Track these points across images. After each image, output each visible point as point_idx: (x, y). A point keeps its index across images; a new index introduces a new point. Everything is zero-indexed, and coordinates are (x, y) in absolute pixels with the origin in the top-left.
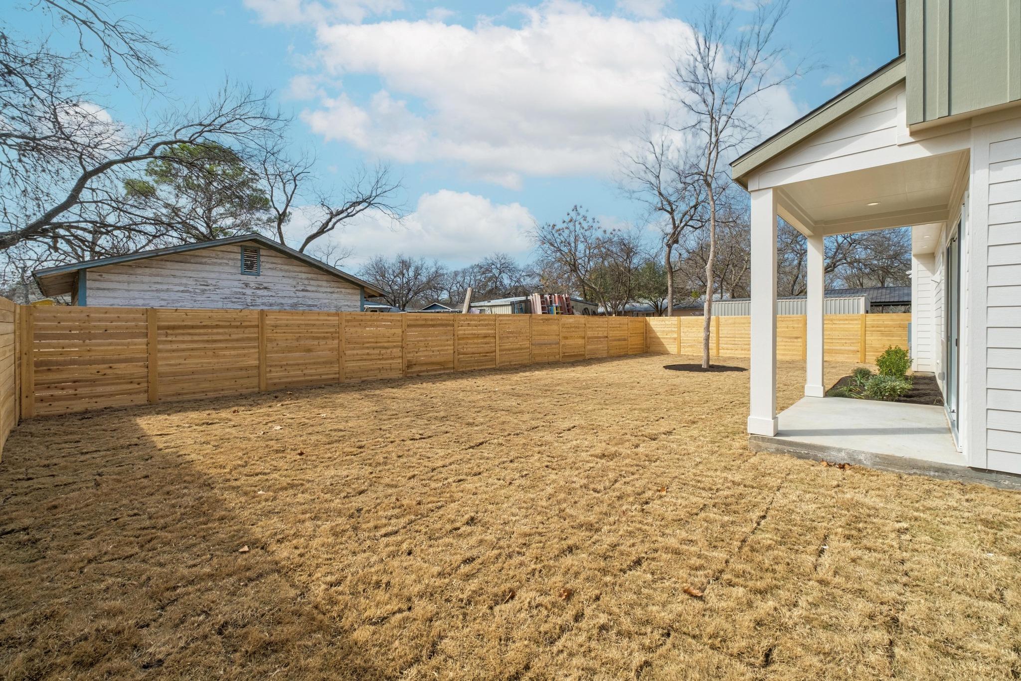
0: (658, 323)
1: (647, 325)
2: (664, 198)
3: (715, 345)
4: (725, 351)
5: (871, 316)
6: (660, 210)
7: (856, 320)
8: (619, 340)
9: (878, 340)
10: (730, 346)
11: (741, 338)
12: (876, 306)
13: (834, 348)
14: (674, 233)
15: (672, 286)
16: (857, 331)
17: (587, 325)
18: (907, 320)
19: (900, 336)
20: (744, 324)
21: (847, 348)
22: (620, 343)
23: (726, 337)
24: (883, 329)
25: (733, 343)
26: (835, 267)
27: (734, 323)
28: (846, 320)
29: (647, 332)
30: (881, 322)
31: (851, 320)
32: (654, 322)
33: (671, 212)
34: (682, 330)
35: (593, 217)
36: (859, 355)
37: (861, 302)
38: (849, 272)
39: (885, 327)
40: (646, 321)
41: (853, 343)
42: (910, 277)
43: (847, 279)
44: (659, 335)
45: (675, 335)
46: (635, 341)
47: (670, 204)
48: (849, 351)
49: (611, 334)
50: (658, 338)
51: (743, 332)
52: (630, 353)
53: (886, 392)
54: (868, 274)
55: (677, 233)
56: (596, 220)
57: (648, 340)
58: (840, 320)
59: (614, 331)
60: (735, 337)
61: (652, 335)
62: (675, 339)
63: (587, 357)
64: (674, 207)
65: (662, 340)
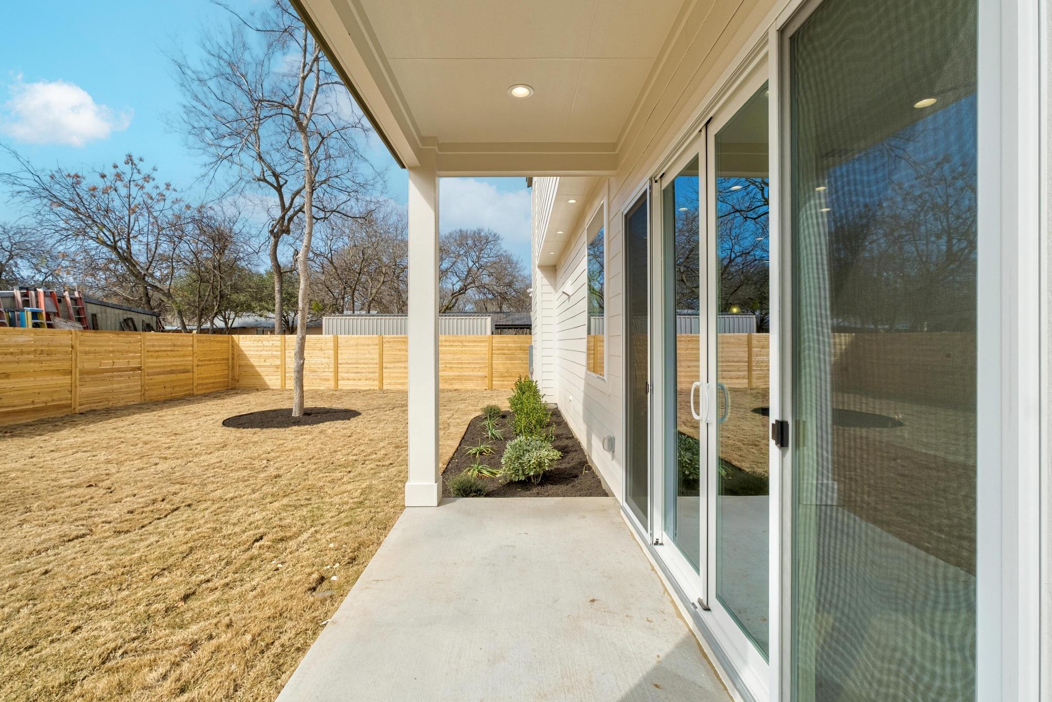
0: (251, 343)
1: (234, 346)
2: (265, 164)
3: (332, 374)
4: (346, 382)
5: (497, 338)
6: (259, 180)
7: (484, 341)
8: (172, 372)
9: (503, 364)
10: (352, 376)
11: (365, 364)
12: (499, 328)
13: (464, 374)
14: (283, 218)
15: (281, 292)
16: (485, 354)
17: (79, 348)
18: (527, 343)
19: (520, 359)
20: (368, 345)
21: (476, 374)
22: (173, 377)
23: (347, 363)
24: (506, 352)
25: (356, 370)
26: (466, 290)
27: (357, 345)
28: (475, 341)
29: (235, 359)
30: (505, 345)
31: (480, 342)
32: (245, 342)
33: (279, 189)
34: (287, 355)
35: (167, 181)
36: (487, 381)
37: (487, 322)
38: (477, 297)
39: (509, 350)
40: (233, 341)
41: (481, 368)
42: (530, 295)
43: (476, 303)
44: (254, 361)
45: (278, 362)
46: (213, 373)
47: (276, 176)
48: (478, 376)
49: (151, 362)
50: (252, 366)
51: (367, 356)
52: (196, 392)
53: (531, 470)
54: (491, 300)
55: (287, 218)
56: (171, 188)
57: (237, 369)
58: (470, 342)
59: (158, 357)
60: (359, 363)
61: (243, 362)
62: (277, 367)
63: (78, 409)
64: (282, 182)
65: (258, 369)
